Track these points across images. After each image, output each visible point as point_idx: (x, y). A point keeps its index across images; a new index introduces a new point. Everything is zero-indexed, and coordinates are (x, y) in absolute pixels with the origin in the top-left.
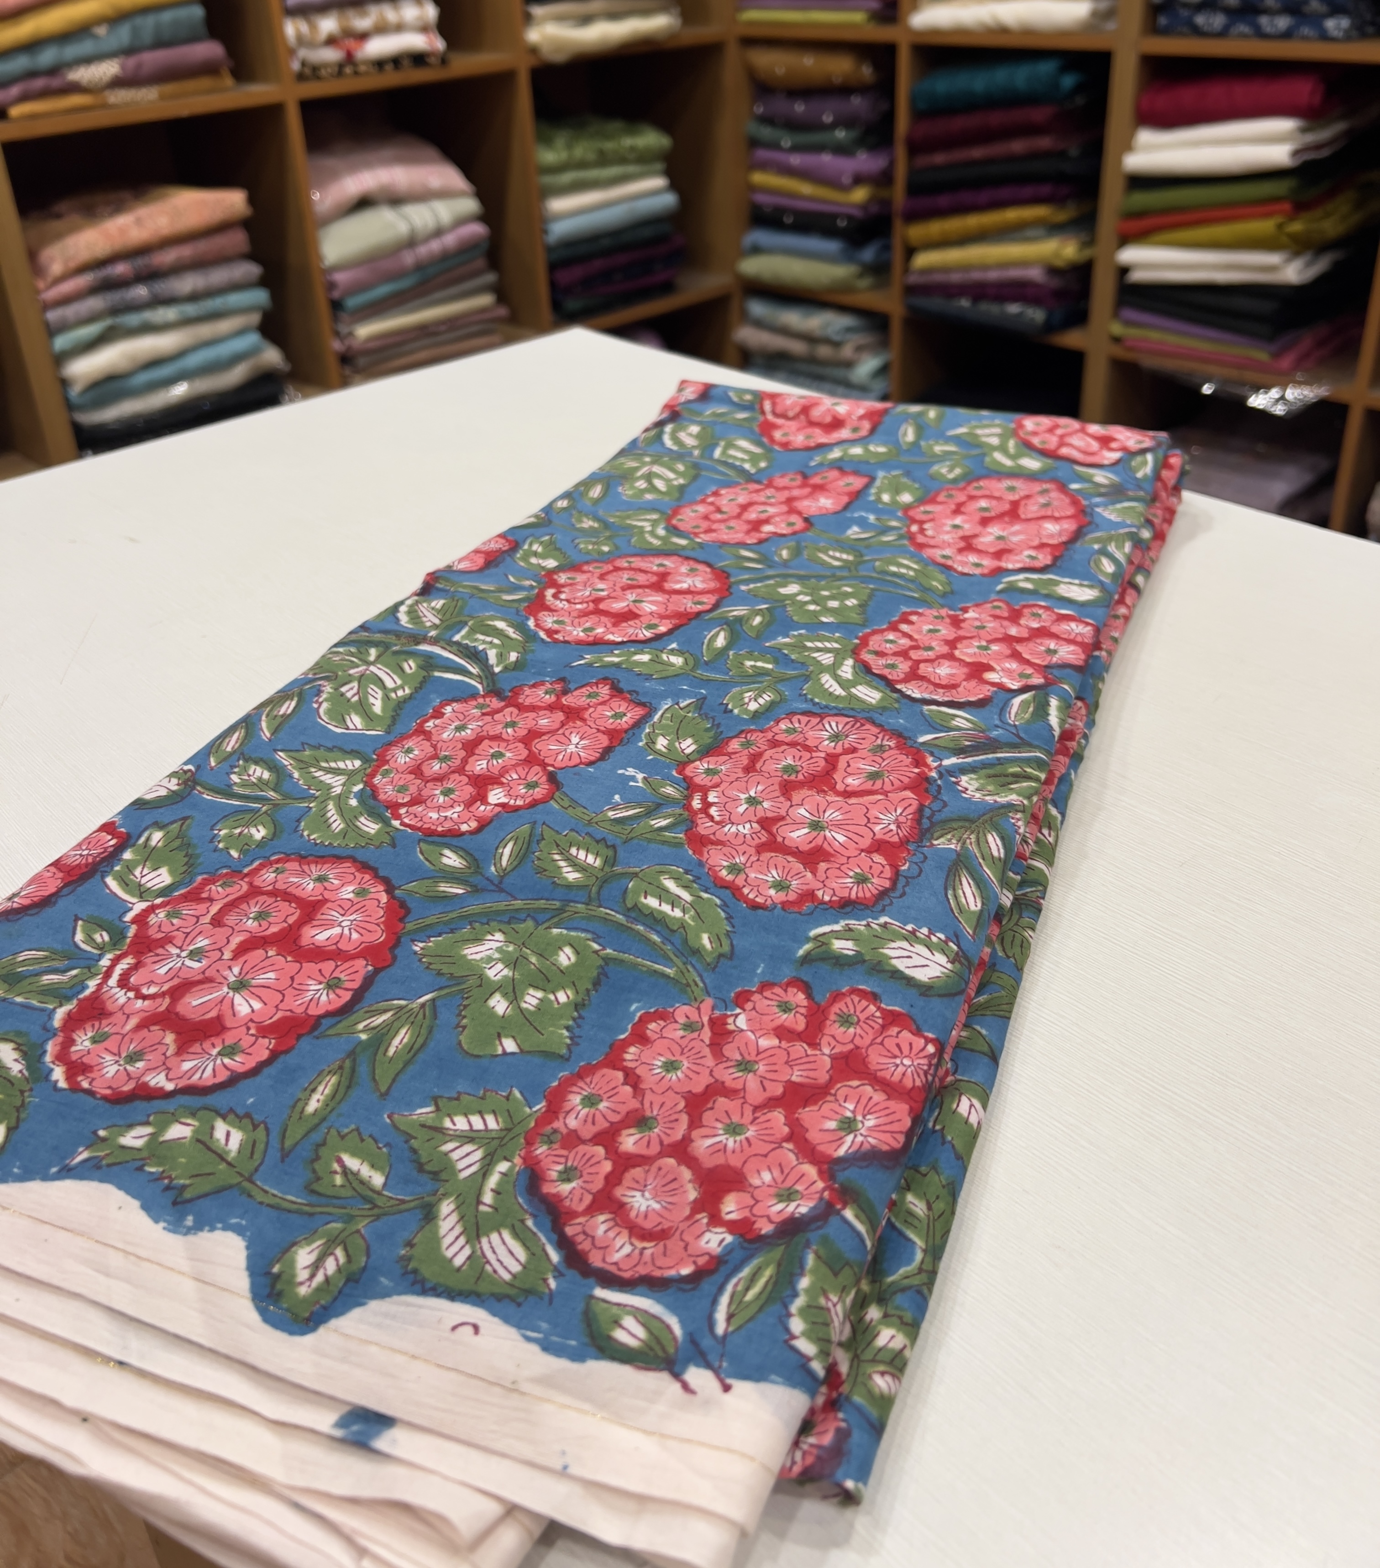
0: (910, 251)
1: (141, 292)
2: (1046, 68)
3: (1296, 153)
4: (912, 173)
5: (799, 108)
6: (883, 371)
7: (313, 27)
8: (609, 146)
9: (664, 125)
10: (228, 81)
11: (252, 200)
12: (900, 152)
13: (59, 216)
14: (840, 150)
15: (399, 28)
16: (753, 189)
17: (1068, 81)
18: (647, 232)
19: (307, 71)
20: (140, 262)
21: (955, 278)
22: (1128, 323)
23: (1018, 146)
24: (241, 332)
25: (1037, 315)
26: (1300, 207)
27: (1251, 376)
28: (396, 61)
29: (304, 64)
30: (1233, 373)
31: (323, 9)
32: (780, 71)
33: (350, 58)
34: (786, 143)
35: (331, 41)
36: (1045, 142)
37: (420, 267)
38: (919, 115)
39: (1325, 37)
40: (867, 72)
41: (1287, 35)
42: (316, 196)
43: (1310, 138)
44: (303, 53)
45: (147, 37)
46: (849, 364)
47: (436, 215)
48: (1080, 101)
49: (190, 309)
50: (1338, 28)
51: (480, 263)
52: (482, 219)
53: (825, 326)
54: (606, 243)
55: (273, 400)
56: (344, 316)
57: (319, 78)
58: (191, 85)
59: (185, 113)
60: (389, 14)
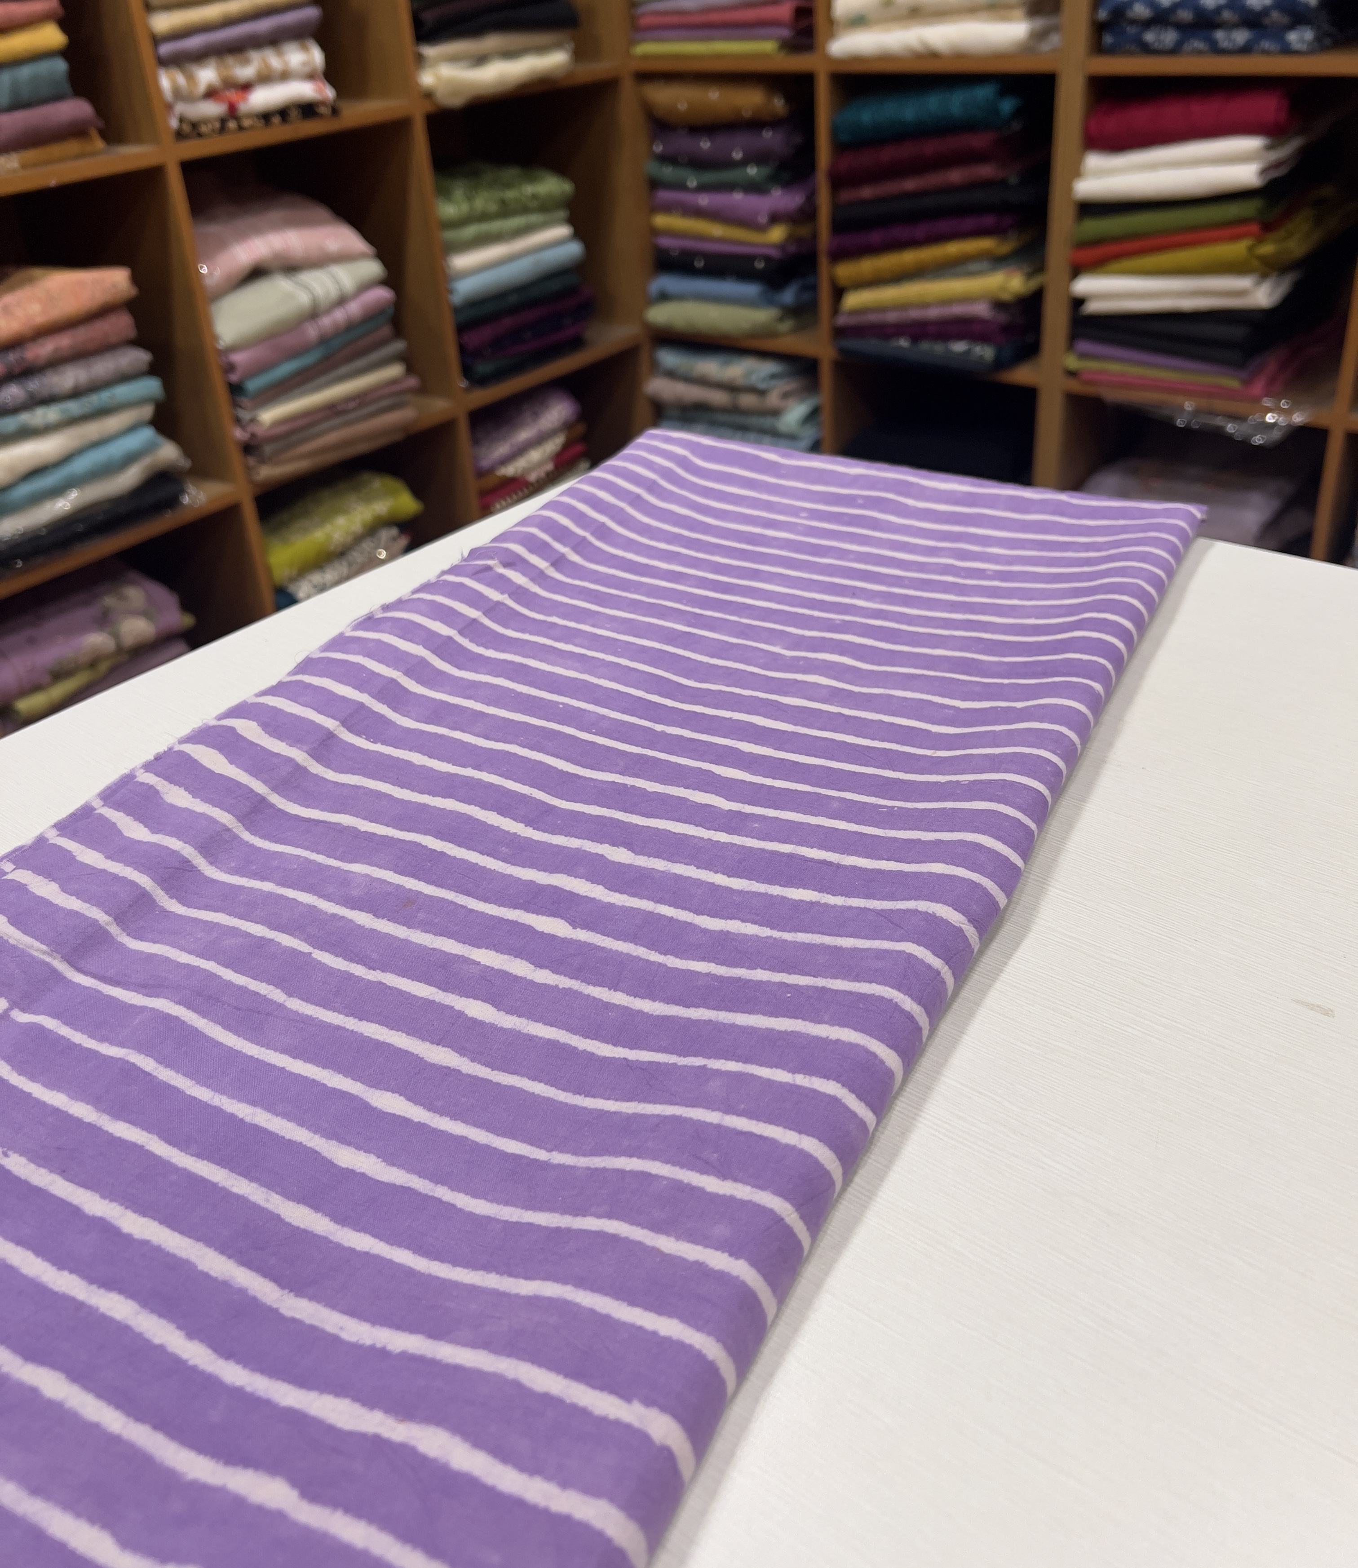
0: (839, 292)
1: (14, 391)
2: (984, 93)
3: (1263, 172)
4: (836, 207)
5: (705, 145)
6: (813, 416)
7: (190, 78)
8: (510, 194)
9: (560, 169)
10: (99, 144)
11: (135, 279)
12: (822, 185)
14: (754, 188)
15: (285, 76)
16: (655, 232)
17: (1007, 106)
18: (555, 285)
19: (186, 128)
20: (11, 357)
21: (892, 317)
22: (1083, 356)
23: (956, 176)
24: (132, 428)
25: (985, 352)
26: (1268, 227)
27: (1220, 404)
28: (283, 112)
29: (182, 120)
30: (1208, 404)
31: (200, 57)
32: (682, 107)
33: (232, 111)
34: (692, 183)
35: (211, 94)
36: (986, 171)
37: (324, 340)
38: (840, 147)
39: (1287, 50)
40: (779, 104)
41: (1246, 50)
42: (204, 270)
43: (1275, 156)
44: (181, 108)
46: (776, 413)
47: (337, 281)
48: (1016, 126)
49: (74, 407)
50: (1302, 40)
51: (386, 331)
52: (386, 282)
53: (748, 374)
54: (513, 299)
55: (172, 502)
56: (244, 401)
57: (200, 135)
58: (56, 150)
59: (53, 182)
60: (273, 60)
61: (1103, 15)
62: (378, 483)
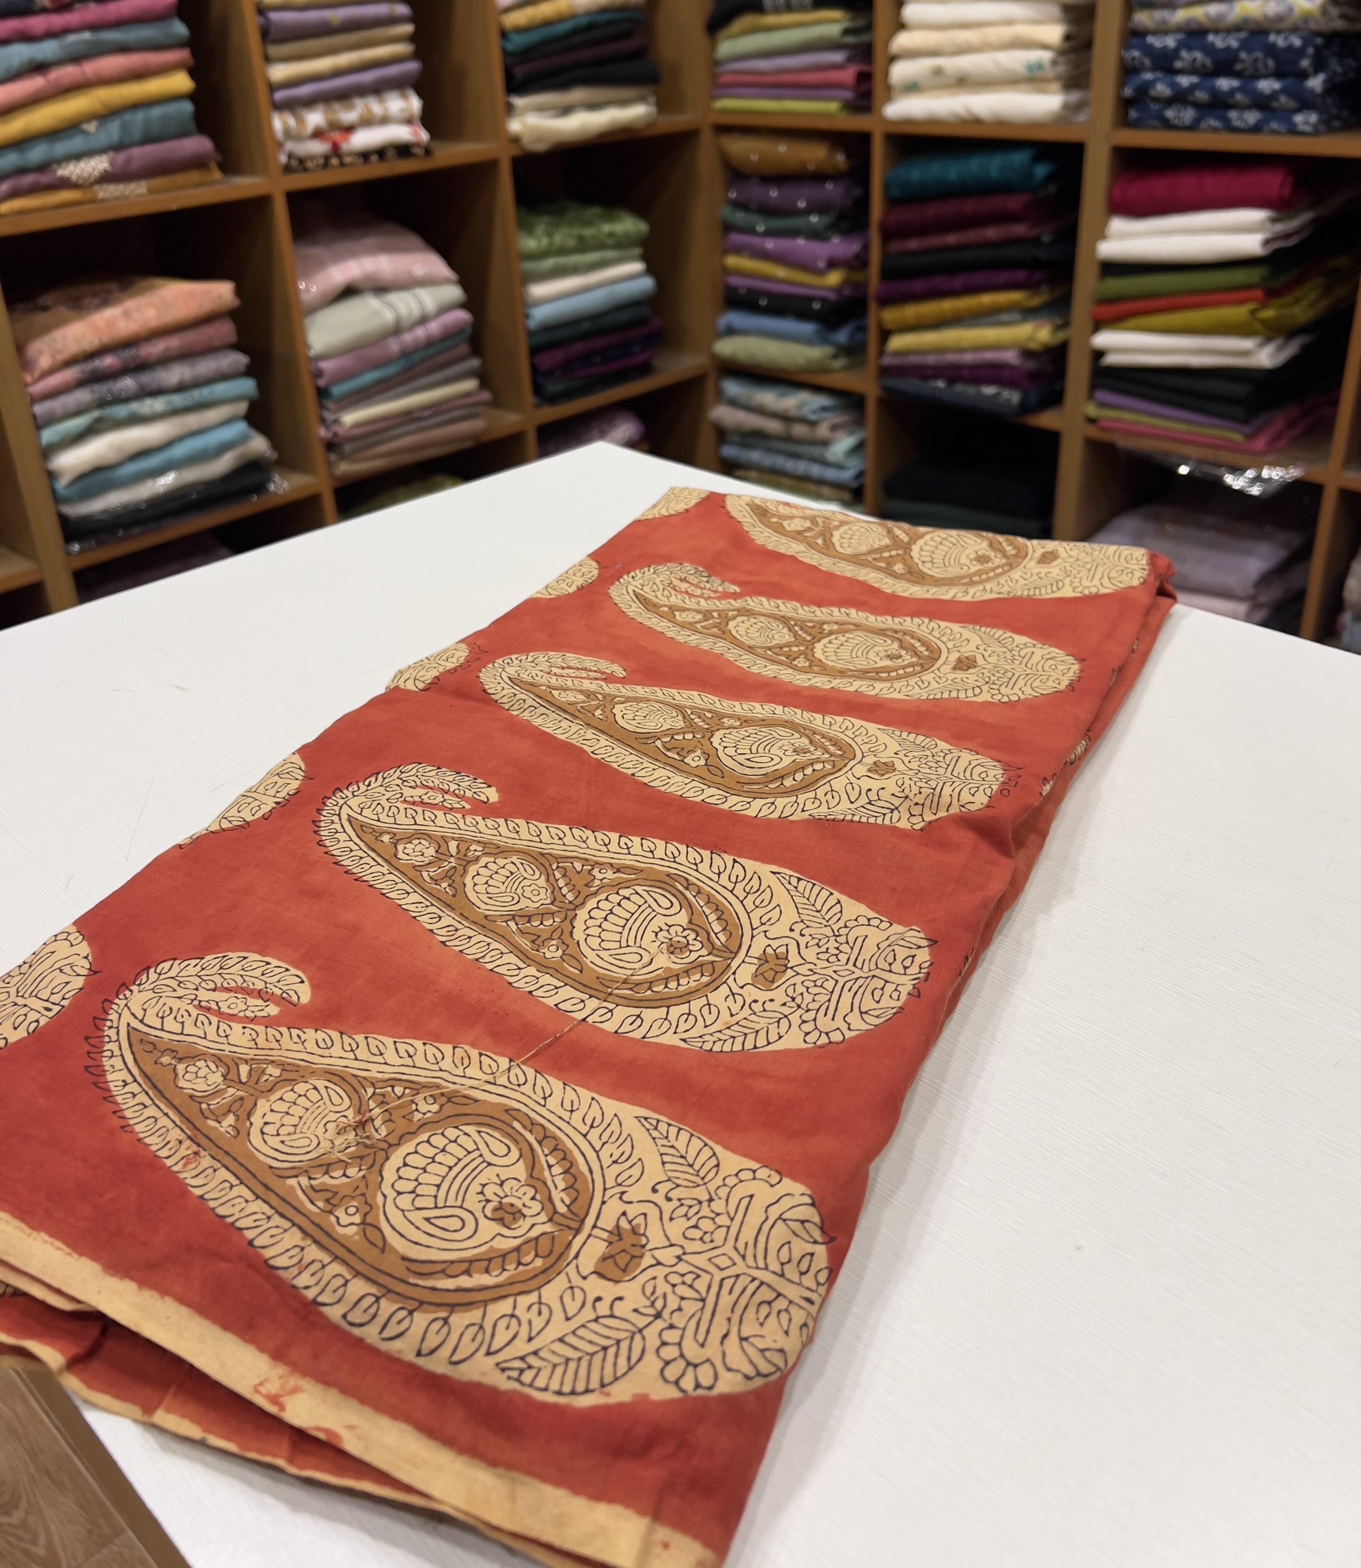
0: (885, 334)
1: (128, 383)
2: (1020, 158)
3: (1266, 242)
4: (886, 256)
5: (774, 193)
6: (858, 449)
7: (300, 121)
8: (588, 232)
9: (640, 211)
10: (217, 175)
11: (239, 292)
12: (875, 236)
13: (45, 309)
14: (814, 235)
15: (385, 120)
16: (727, 271)
17: (1041, 171)
18: (626, 316)
19: (294, 163)
20: (128, 354)
21: (931, 360)
22: (1102, 405)
23: (992, 233)
24: (228, 421)
25: (1013, 397)
26: (1272, 294)
27: (1225, 456)
28: (381, 152)
29: (290, 156)
30: (1208, 454)
31: (310, 102)
32: (754, 158)
33: (336, 150)
34: (761, 228)
35: (318, 134)
36: (1019, 230)
37: (405, 354)
38: (892, 202)
39: (1293, 131)
40: (840, 159)
41: (1256, 129)
42: (302, 286)
43: (1279, 228)
44: (289, 146)
45: (137, 133)
46: (825, 443)
47: (420, 302)
48: (1052, 189)
49: (178, 400)
50: (1306, 123)
51: (464, 348)
52: (464, 306)
53: (800, 406)
54: (585, 326)
55: (260, 488)
56: (330, 404)
57: (305, 170)
58: (179, 179)
59: (174, 206)
60: (375, 106)
61: (1128, 92)
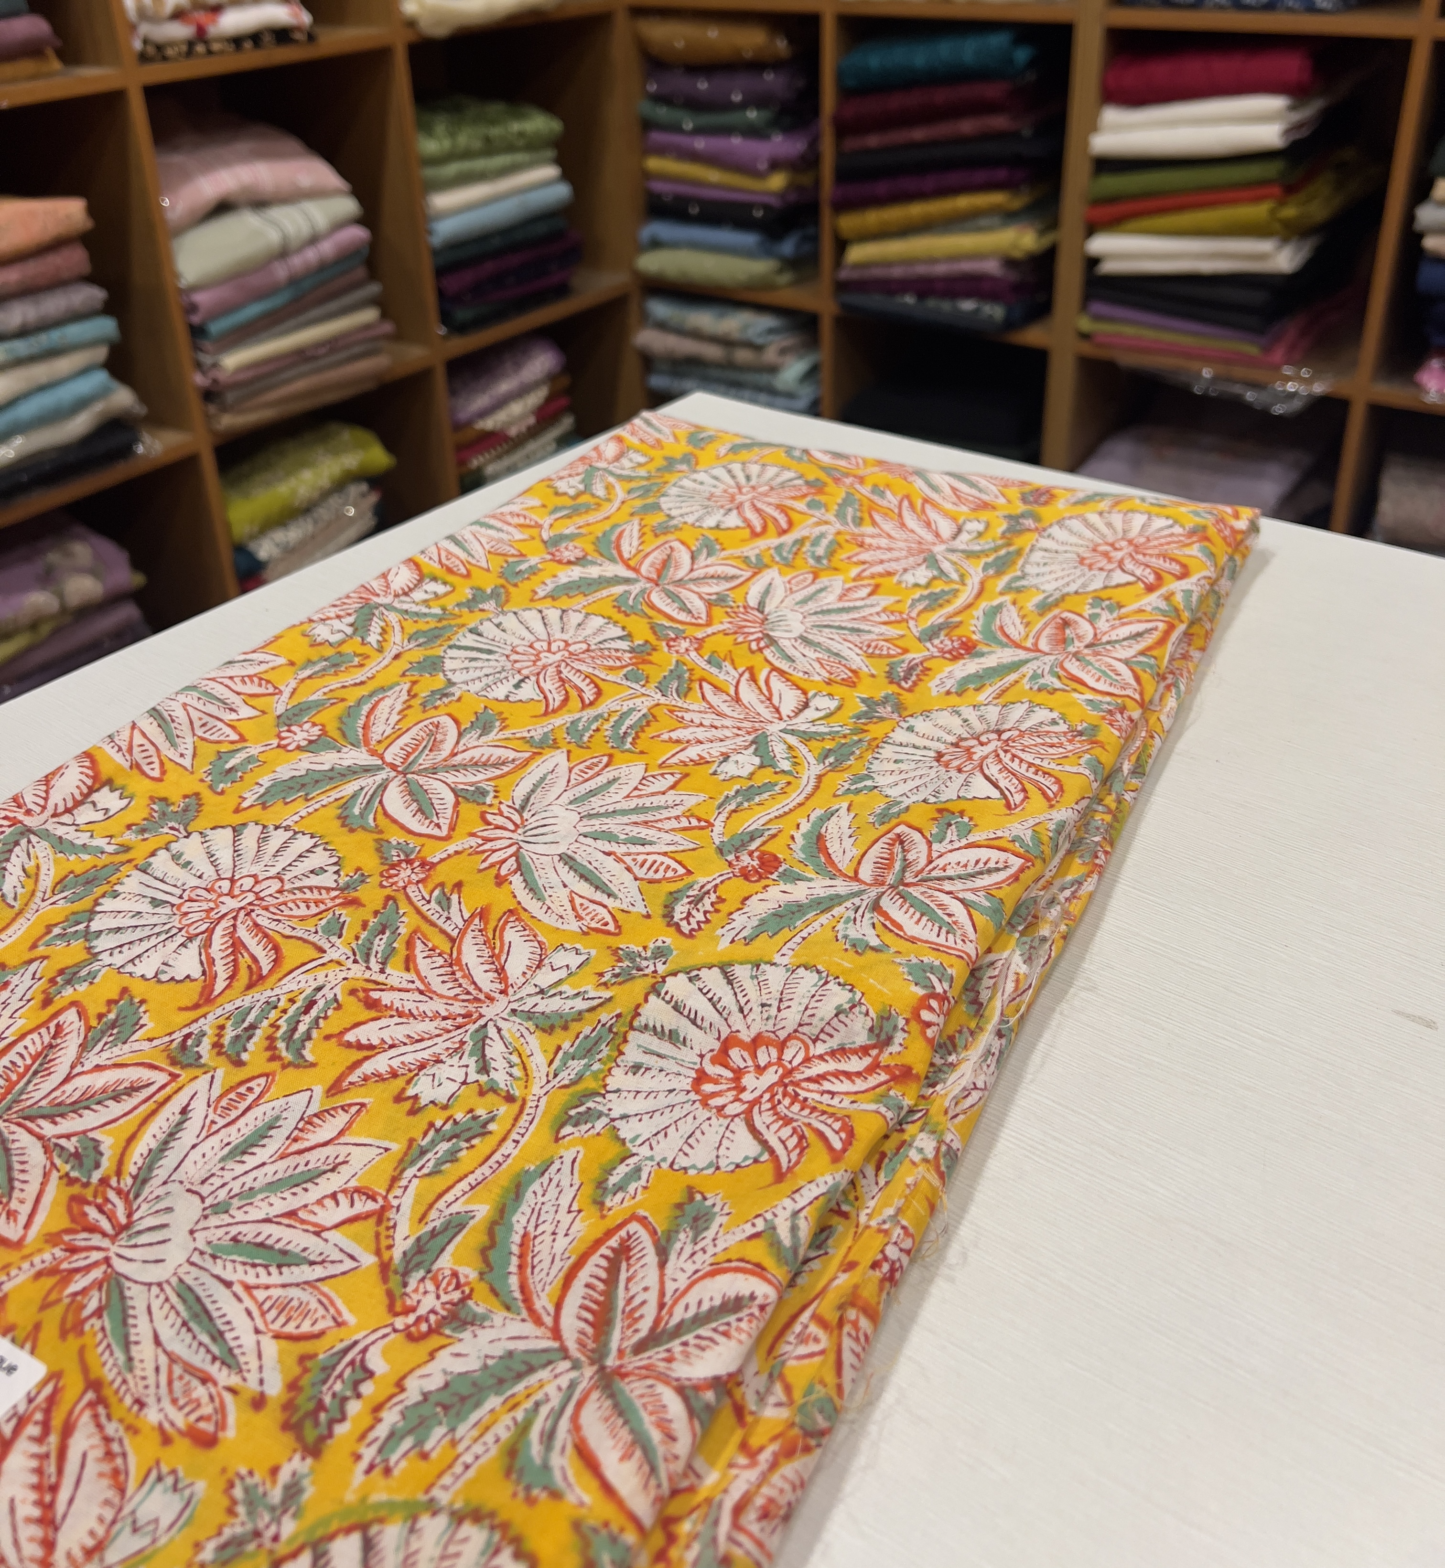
0: (842, 245)
2: (998, 41)
3: (1287, 132)
4: (840, 154)
5: (703, 85)
6: (812, 374)
8: (495, 132)
9: (548, 106)
10: (56, 65)
11: (91, 211)
12: (826, 131)
14: (752, 132)
16: (647, 175)
17: (1022, 55)
18: (541, 229)
19: (151, 50)
21: (897, 272)
22: (1098, 318)
23: (967, 126)
24: (84, 371)
25: (995, 312)
26: (1290, 189)
27: (1239, 372)
28: (256, 37)
29: (146, 41)
30: (1220, 369)
32: (679, 45)
33: (201, 34)
34: (688, 125)
35: (178, 15)
36: (999, 122)
37: (294, 281)
38: (846, 93)
39: (1313, 9)
40: (781, 45)
41: (1269, 7)
42: (166, 203)
43: (1297, 117)
44: (144, 29)
46: (773, 369)
47: (309, 218)
48: (1031, 77)
51: (360, 272)
52: (361, 221)
53: (746, 327)
54: (495, 242)
55: (126, 451)
56: (207, 345)
57: (165, 59)
58: (11, 69)
59: (5, 104)
62: (347, 435)
